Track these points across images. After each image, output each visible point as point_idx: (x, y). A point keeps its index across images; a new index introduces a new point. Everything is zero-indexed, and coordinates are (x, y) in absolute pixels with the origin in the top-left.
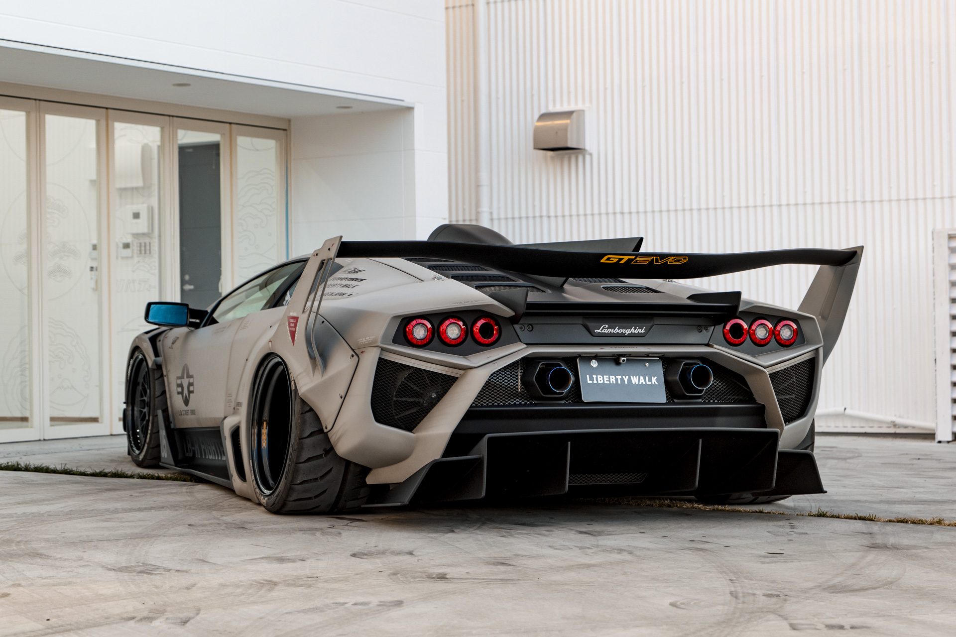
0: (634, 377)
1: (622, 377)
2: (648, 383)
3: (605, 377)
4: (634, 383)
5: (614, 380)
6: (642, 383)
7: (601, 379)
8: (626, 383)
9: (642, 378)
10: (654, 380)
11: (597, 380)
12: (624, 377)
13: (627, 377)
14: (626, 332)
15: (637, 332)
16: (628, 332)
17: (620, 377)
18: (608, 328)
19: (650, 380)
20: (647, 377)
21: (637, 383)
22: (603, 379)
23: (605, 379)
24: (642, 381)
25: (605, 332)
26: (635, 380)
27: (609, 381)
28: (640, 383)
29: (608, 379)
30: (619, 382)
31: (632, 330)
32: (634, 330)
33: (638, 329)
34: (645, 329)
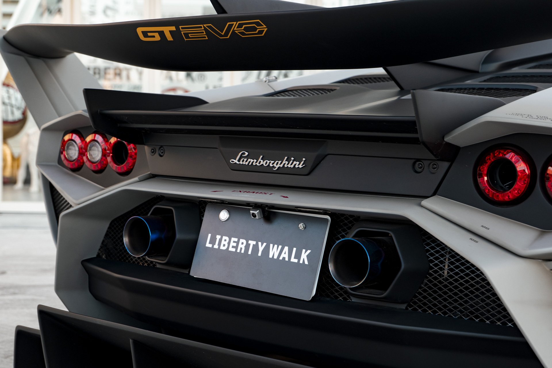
0: (276, 246)
1: (257, 244)
2: (293, 260)
3: (233, 239)
4: (271, 256)
5: (243, 247)
6: (284, 258)
7: (226, 243)
8: (260, 254)
9: (286, 249)
10: (304, 256)
11: (219, 244)
12: (260, 243)
13: (265, 244)
14: (275, 165)
15: (292, 166)
16: (277, 165)
17: (254, 243)
18: (248, 157)
19: (298, 256)
20: (295, 249)
21: (275, 257)
22: (229, 243)
23: (232, 244)
24: (285, 255)
25: (244, 163)
26: (274, 252)
27: (236, 247)
28: (281, 258)
29: (235, 244)
30: (250, 253)
31: (284, 162)
32: (287, 162)
33: (294, 161)
34: (304, 161)
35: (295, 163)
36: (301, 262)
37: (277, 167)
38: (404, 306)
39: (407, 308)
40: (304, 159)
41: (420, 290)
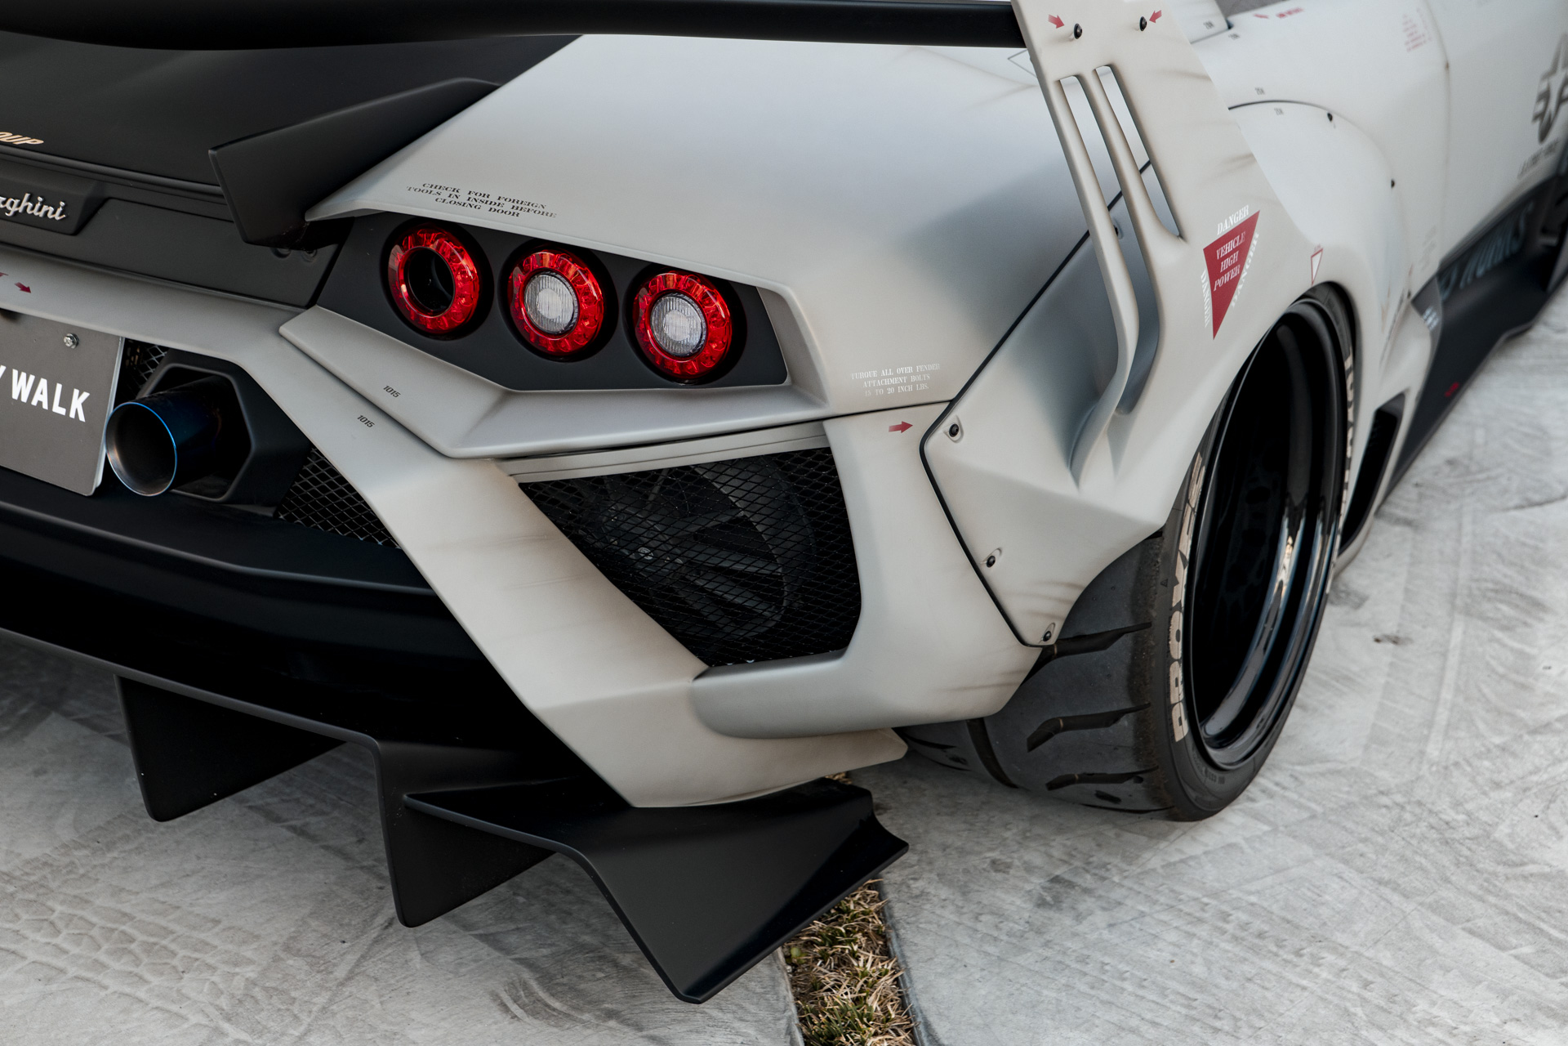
0: (24, 375)
2: (58, 409)
4: (15, 396)
6: (40, 403)
9: (43, 383)
10: (78, 401)
14: (7, 205)
15: (41, 214)
16: (12, 207)
19: (66, 402)
20: (59, 387)
21: (24, 399)
24: (41, 397)
26: (21, 387)
28: (34, 403)
31: (24, 204)
32: (30, 205)
33: (43, 203)
34: (63, 207)
35: (45, 208)
36: (72, 415)
37: (13, 210)
38: (269, 512)
39: (276, 516)
40: (62, 204)
41: (297, 484)
